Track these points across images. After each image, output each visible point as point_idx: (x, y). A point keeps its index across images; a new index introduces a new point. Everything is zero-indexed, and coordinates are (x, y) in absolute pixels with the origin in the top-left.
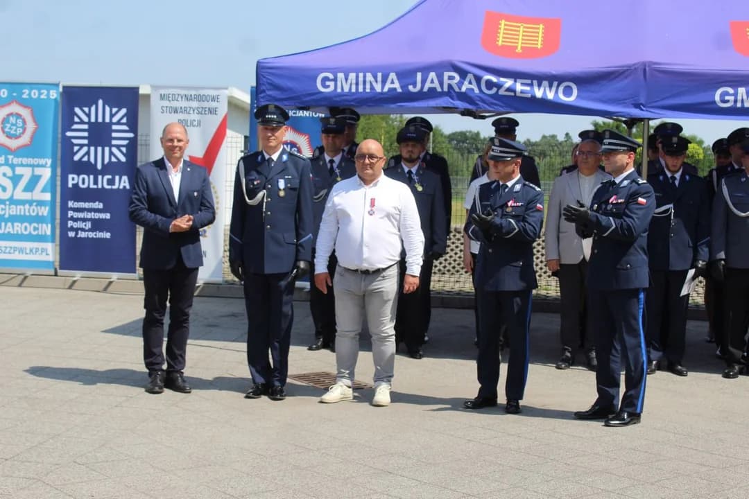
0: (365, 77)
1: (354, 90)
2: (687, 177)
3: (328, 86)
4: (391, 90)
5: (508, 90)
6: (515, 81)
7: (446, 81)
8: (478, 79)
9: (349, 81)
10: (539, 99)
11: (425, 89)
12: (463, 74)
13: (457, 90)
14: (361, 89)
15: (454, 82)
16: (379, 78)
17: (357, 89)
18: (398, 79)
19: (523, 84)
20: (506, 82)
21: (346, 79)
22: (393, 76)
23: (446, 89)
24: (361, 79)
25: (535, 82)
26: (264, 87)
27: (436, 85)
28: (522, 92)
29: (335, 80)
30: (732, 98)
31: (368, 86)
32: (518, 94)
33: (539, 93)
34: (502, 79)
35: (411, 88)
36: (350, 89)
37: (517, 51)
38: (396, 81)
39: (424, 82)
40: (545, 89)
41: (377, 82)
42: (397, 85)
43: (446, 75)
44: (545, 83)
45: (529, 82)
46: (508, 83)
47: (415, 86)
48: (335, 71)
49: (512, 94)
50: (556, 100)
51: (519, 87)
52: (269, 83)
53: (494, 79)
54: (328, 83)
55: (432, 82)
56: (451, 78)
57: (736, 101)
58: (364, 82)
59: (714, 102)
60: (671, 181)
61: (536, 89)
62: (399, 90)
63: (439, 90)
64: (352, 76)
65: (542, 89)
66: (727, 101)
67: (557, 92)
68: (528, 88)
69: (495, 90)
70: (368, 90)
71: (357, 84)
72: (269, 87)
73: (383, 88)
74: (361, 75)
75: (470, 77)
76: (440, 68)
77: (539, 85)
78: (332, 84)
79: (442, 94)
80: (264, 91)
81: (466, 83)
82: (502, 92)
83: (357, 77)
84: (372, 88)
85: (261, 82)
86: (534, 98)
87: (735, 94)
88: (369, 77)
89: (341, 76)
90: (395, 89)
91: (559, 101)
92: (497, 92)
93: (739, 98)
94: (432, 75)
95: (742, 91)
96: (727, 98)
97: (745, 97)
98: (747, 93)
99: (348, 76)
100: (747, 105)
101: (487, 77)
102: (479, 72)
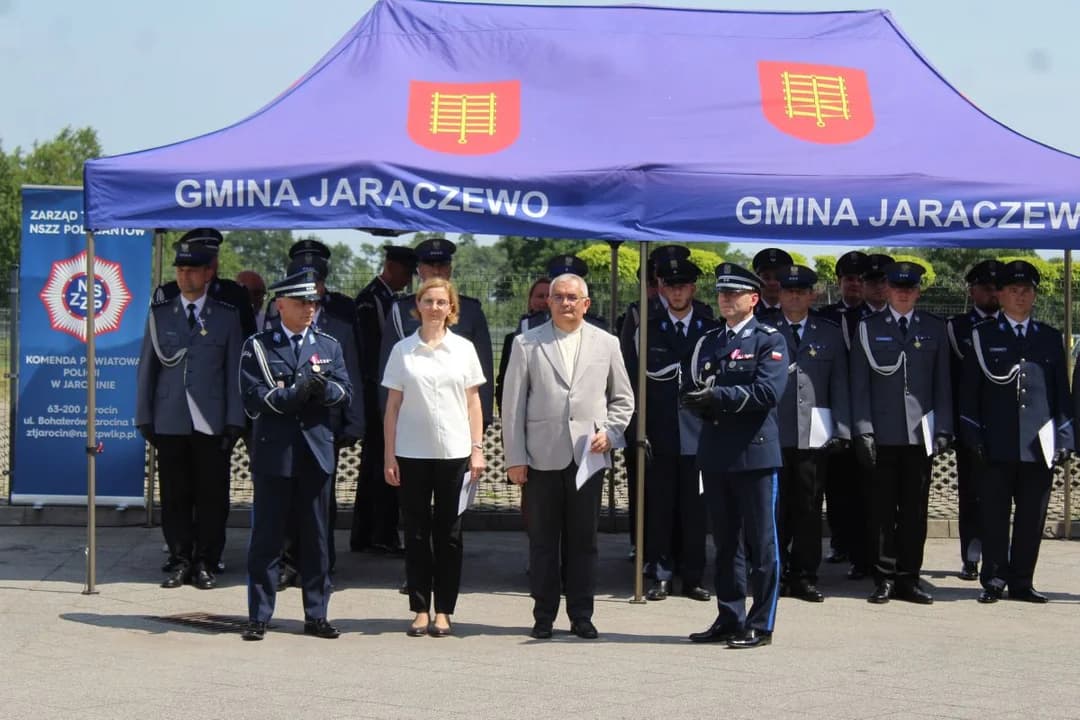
0: (246, 185)
1: (230, 204)
2: (700, 323)
3: (193, 200)
4: (285, 204)
5: (453, 202)
6: (462, 190)
7: (363, 192)
8: (409, 188)
9: (223, 192)
10: (495, 215)
11: (334, 203)
12: (387, 181)
13: (379, 203)
14: (240, 203)
15: (374, 193)
16: (267, 187)
17: (235, 202)
18: (295, 188)
19: (472, 194)
20: (449, 192)
21: (219, 189)
22: (286, 183)
23: (363, 202)
24: (240, 188)
25: (489, 192)
26: (96, 200)
27: (350, 196)
28: (472, 205)
29: (202, 190)
30: (758, 212)
31: (251, 199)
32: (466, 209)
33: (495, 207)
34: (443, 188)
35: (313, 201)
36: (225, 202)
37: (460, 141)
38: (292, 191)
39: (331, 191)
40: (503, 201)
41: (263, 192)
42: (292, 197)
43: (364, 181)
44: (503, 193)
45: (481, 191)
46: (452, 192)
47: (319, 198)
48: (202, 177)
49: (458, 208)
50: (520, 217)
51: (467, 199)
52: (104, 195)
53: (432, 187)
54: (191, 195)
55: (344, 192)
56: (370, 186)
57: (764, 216)
58: (246, 193)
59: (736, 218)
60: (677, 329)
61: (491, 202)
62: (296, 204)
63: (354, 203)
64: (227, 184)
65: (499, 203)
66: (753, 217)
67: (520, 205)
68: (479, 200)
69: (432, 203)
70: (251, 203)
72: (104, 199)
73: (272, 200)
74: (240, 183)
75: (397, 184)
76: (354, 172)
77: (495, 198)
78: (198, 196)
79: (358, 209)
81: (392, 193)
82: (443, 206)
83: (235, 186)
84: (257, 201)
85: (92, 193)
86: (488, 215)
87: (763, 207)
88: (252, 185)
89: (210, 184)
90: (290, 203)
91: (526, 219)
92: (436, 206)
93: (768, 212)
94: (344, 182)
95: (771, 201)
96: (752, 212)
97: (776, 211)
98: (780, 205)
99: (221, 184)
100: (779, 221)
101: (421, 184)
102: (410, 178)
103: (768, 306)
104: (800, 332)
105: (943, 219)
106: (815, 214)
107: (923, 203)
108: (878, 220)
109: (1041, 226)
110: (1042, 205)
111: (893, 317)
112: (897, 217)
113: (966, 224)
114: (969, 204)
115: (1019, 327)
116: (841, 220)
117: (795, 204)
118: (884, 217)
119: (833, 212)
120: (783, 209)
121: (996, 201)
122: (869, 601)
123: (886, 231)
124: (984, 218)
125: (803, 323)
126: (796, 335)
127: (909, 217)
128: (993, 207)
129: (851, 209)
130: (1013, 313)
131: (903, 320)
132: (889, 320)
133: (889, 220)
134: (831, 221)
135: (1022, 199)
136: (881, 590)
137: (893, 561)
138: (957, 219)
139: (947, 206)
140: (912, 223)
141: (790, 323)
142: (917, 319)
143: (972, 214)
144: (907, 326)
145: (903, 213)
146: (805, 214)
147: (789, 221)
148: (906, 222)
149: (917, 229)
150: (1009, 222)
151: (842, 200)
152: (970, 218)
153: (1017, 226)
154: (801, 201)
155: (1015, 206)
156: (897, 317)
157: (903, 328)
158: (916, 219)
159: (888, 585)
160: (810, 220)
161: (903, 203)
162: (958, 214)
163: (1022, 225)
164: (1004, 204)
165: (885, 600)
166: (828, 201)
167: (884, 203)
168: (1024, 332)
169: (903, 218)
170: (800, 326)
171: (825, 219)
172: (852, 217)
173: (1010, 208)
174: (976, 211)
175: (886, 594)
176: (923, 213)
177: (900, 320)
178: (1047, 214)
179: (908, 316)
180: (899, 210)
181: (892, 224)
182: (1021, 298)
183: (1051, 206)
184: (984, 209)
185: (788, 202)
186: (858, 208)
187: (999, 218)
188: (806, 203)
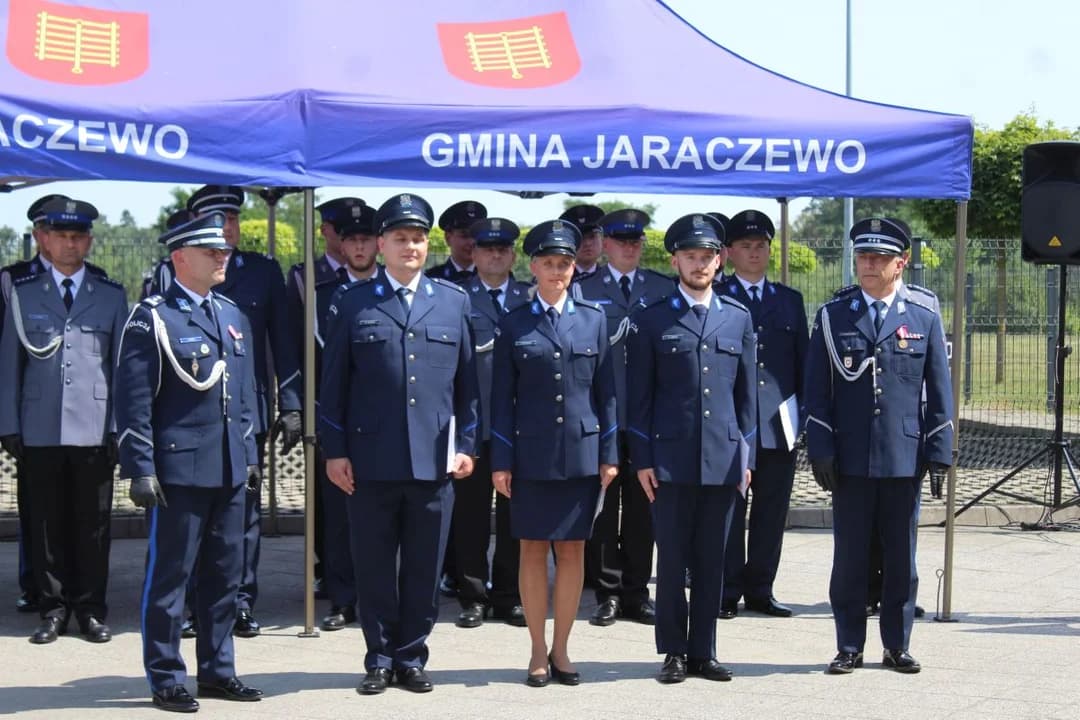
5: (63, 140)
6: (76, 124)
8: (8, 122)
10: (120, 155)
19: (90, 129)
20: (59, 126)
25: (112, 126)
28: (89, 143)
30: (449, 152)
32: (83, 147)
33: (120, 146)
34: (52, 121)
37: (73, 70)
40: (130, 138)
44: (131, 128)
45: (101, 125)
46: (63, 127)
49: (71, 147)
50: (153, 157)
51: (83, 135)
53: (37, 120)
57: (456, 157)
59: (421, 159)
61: (114, 138)
65: (125, 139)
66: (443, 157)
67: (152, 144)
68: (100, 137)
69: (39, 140)
77: (120, 133)
82: (52, 144)
86: (110, 154)
87: (455, 146)
91: (158, 159)
92: (44, 143)
93: (462, 151)
95: (465, 139)
96: (441, 151)
97: (471, 150)
98: (475, 143)
100: (474, 163)
101: (23, 117)
102: (8, 109)
103: (459, 269)
104: (501, 299)
105: (670, 158)
106: (518, 153)
107: (647, 140)
108: (593, 160)
109: (786, 168)
110: (786, 142)
111: (612, 278)
112: (616, 156)
113: (699, 166)
114: (701, 140)
115: (754, 289)
116: (550, 162)
117: (494, 141)
118: (601, 156)
119: (540, 150)
120: (480, 148)
121: (734, 137)
122: (592, 623)
123: (605, 173)
124: (719, 159)
125: (503, 287)
126: (497, 304)
127: (630, 156)
128: (729, 144)
129: (561, 147)
130: (746, 273)
131: (625, 280)
132: (607, 280)
133: (606, 161)
134: (538, 162)
135: (764, 135)
136: (606, 609)
137: (618, 573)
138: (687, 159)
139: (676, 143)
140: (634, 165)
141: (488, 288)
142: (641, 278)
143: (705, 153)
144: (630, 287)
145: (623, 152)
146: (506, 154)
147: (487, 163)
148: (627, 164)
149: (640, 172)
150: (748, 163)
151: (550, 136)
152: (703, 159)
153: (758, 168)
154: (501, 138)
155: (755, 145)
156: (618, 276)
157: (625, 289)
158: (640, 161)
159: (614, 602)
160: (512, 162)
161: (624, 140)
162: (688, 153)
163: (763, 167)
164: (742, 141)
165: (611, 621)
166: (533, 139)
167: (601, 139)
168: (759, 295)
169: (623, 158)
170: (500, 292)
171: (530, 160)
172: (563, 157)
173: (750, 146)
174: (710, 152)
175: (612, 613)
176: (647, 152)
177: (621, 280)
178: (793, 154)
179: (631, 276)
180: (618, 149)
181: (611, 165)
182: (755, 255)
183: (798, 145)
184: (719, 147)
185: (485, 139)
186: (569, 147)
187: (736, 158)
188: (507, 140)
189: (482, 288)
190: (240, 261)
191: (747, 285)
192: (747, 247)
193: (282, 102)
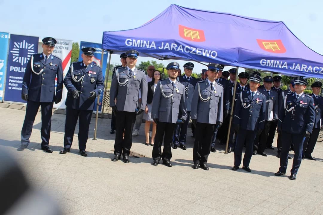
0: (143, 42)
1: (139, 46)
2: (247, 88)
3: (129, 44)
4: (152, 48)
5: (194, 52)
6: (196, 49)
7: (172, 47)
8: (183, 47)
9: (137, 43)
10: (204, 56)
11: (164, 49)
12: (178, 45)
13: (176, 50)
14: (141, 46)
15: (175, 47)
16: (148, 43)
17: (140, 46)
18: (155, 44)
19: (199, 50)
20: (193, 49)
21: (136, 42)
22: (153, 43)
23: (172, 49)
24: (142, 42)
25: (203, 50)
26: (105, 42)
27: (169, 47)
29: (132, 42)
30: (265, 63)
31: (144, 45)
32: (197, 54)
33: (204, 54)
34: (192, 48)
35: (159, 48)
36: (138, 46)
37: (192, 39)
38: (154, 45)
39: (164, 46)
40: (206, 53)
41: (147, 44)
42: (154, 46)
43: (172, 44)
44: (207, 51)
45: (201, 50)
46: (194, 49)
47: (161, 47)
48: (132, 38)
49: (195, 53)
50: (210, 57)
51: (197, 52)
52: (107, 41)
54: (129, 43)
55: (167, 46)
56: (174, 46)
57: (266, 64)
58: (143, 44)
59: (260, 64)
60: (242, 89)
61: (203, 52)
62: (155, 48)
63: (169, 49)
64: (139, 41)
66: (264, 64)
67: (210, 54)
68: (200, 52)
69: (189, 51)
70: (144, 47)
71: (140, 44)
72: (107, 42)
73: (149, 46)
74: (142, 41)
75: (181, 46)
76: (170, 42)
78: (131, 43)
79: (170, 51)
80: (105, 43)
81: (179, 48)
83: (140, 42)
84: (145, 46)
85: (105, 40)
86: (202, 56)
87: (267, 62)
88: (145, 42)
89: (134, 41)
90: (154, 47)
92: (190, 52)
93: (268, 63)
94: (167, 44)
95: (269, 61)
96: (264, 63)
98: (270, 62)
99: (137, 41)
100: (270, 66)
101: (187, 47)
102: (184, 45)
104: (269, 93)
105: (307, 69)
106: (278, 65)
107: (303, 65)
108: (292, 68)
112: (296, 68)
114: (313, 67)
115: (317, 97)
116: (284, 67)
117: (274, 62)
119: (282, 65)
120: (271, 63)
123: (294, 71)
124: (316, 71)
125: (270, 91)
128: (318, 68)
129: (286, 65)
130: (316, 93)
133: (294, 68)
134: (281, 67)
138: (310, 70)
139: (308, 67)
140: (300, 70)
141: (267, 90)
145: (298, 67)
146: (276, 65)
148: (298, 70)
150: (321, 72)
151: (284, 62)
152: (313, 71)
161: (298, 65)
162: (310, 69)
164: (320, 68)
166: (281, 62)
167: (294, 64)
168: (318, 98)
171: (280, 67)
172: (286, 67)
173: (322, 69)
174: (314, 69)
176: (302, 68)
180: (297, 66)
184: (316, 68)
185: (272, 61)
186: (288, 65)
187: (319, 71)
188: (276, 62)
189: (266, 90)
190: (221, 79)
191: (316, 96)
192: (317, 89)
193: (235, 49)
